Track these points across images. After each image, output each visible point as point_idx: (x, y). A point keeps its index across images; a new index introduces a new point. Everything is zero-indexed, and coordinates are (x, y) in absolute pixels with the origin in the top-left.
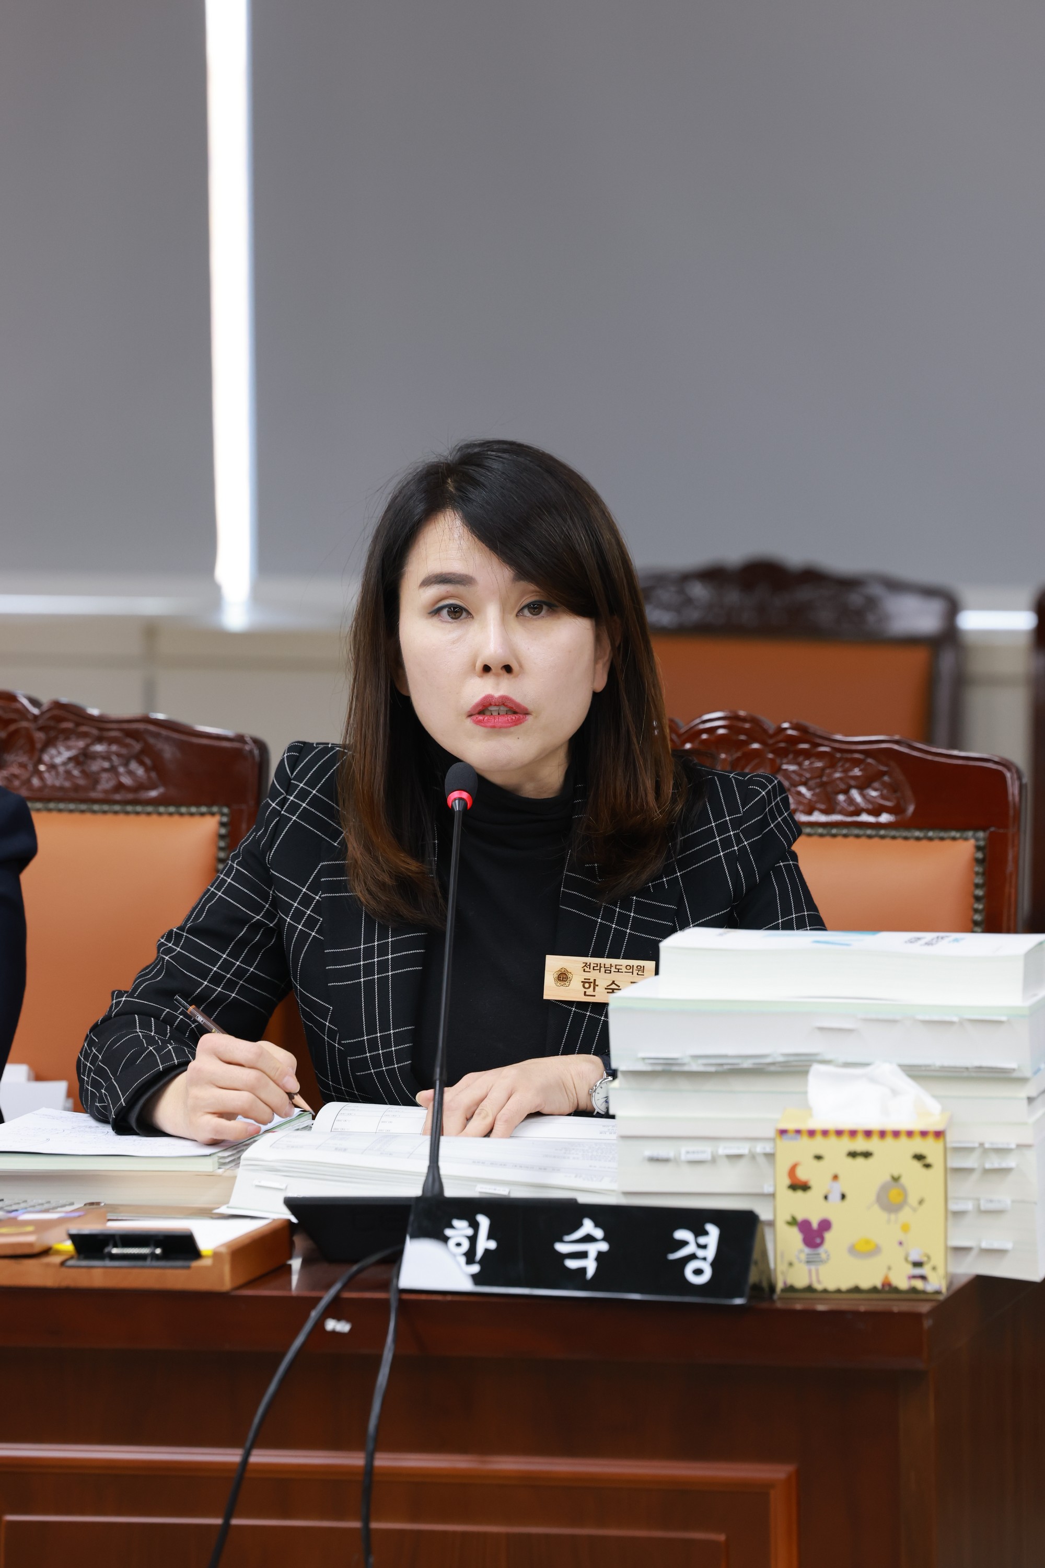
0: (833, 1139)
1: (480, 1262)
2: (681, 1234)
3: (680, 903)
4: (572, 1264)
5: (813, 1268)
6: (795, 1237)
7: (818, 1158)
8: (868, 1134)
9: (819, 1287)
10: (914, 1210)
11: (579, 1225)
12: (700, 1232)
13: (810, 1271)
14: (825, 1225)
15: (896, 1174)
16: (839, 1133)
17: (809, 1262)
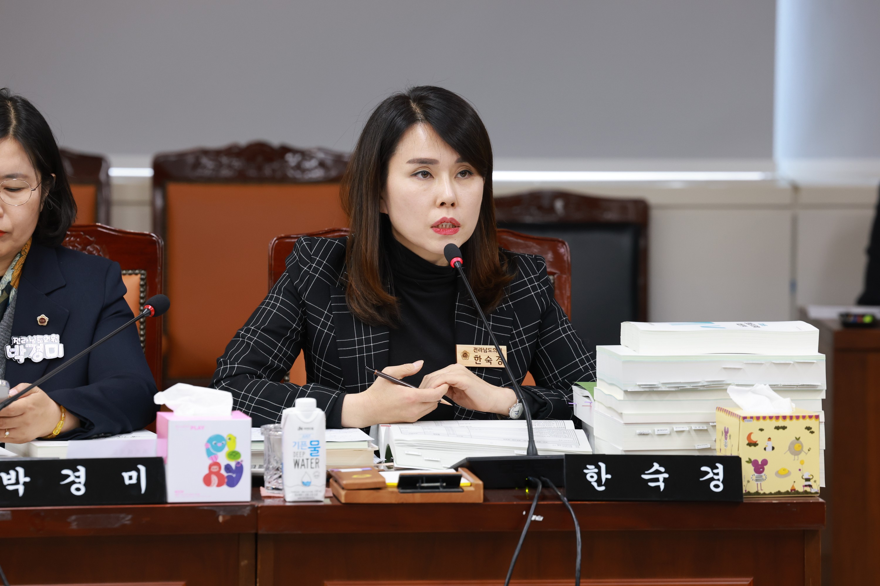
0: (768, 420)
1: (606, 485)
2: (704, 469)
4: (652, 485)
5: (759, 483)
6: (751, 469)
7: (761, 430)
8: (784, 418)
9: (762, 492)
10: (806, 454)
11: (653, 466)
12: (713, 467)
13: (757, 484)
14: (765, 462)
15: (798, 437)
16: (771, 418)
17: (757, 480)
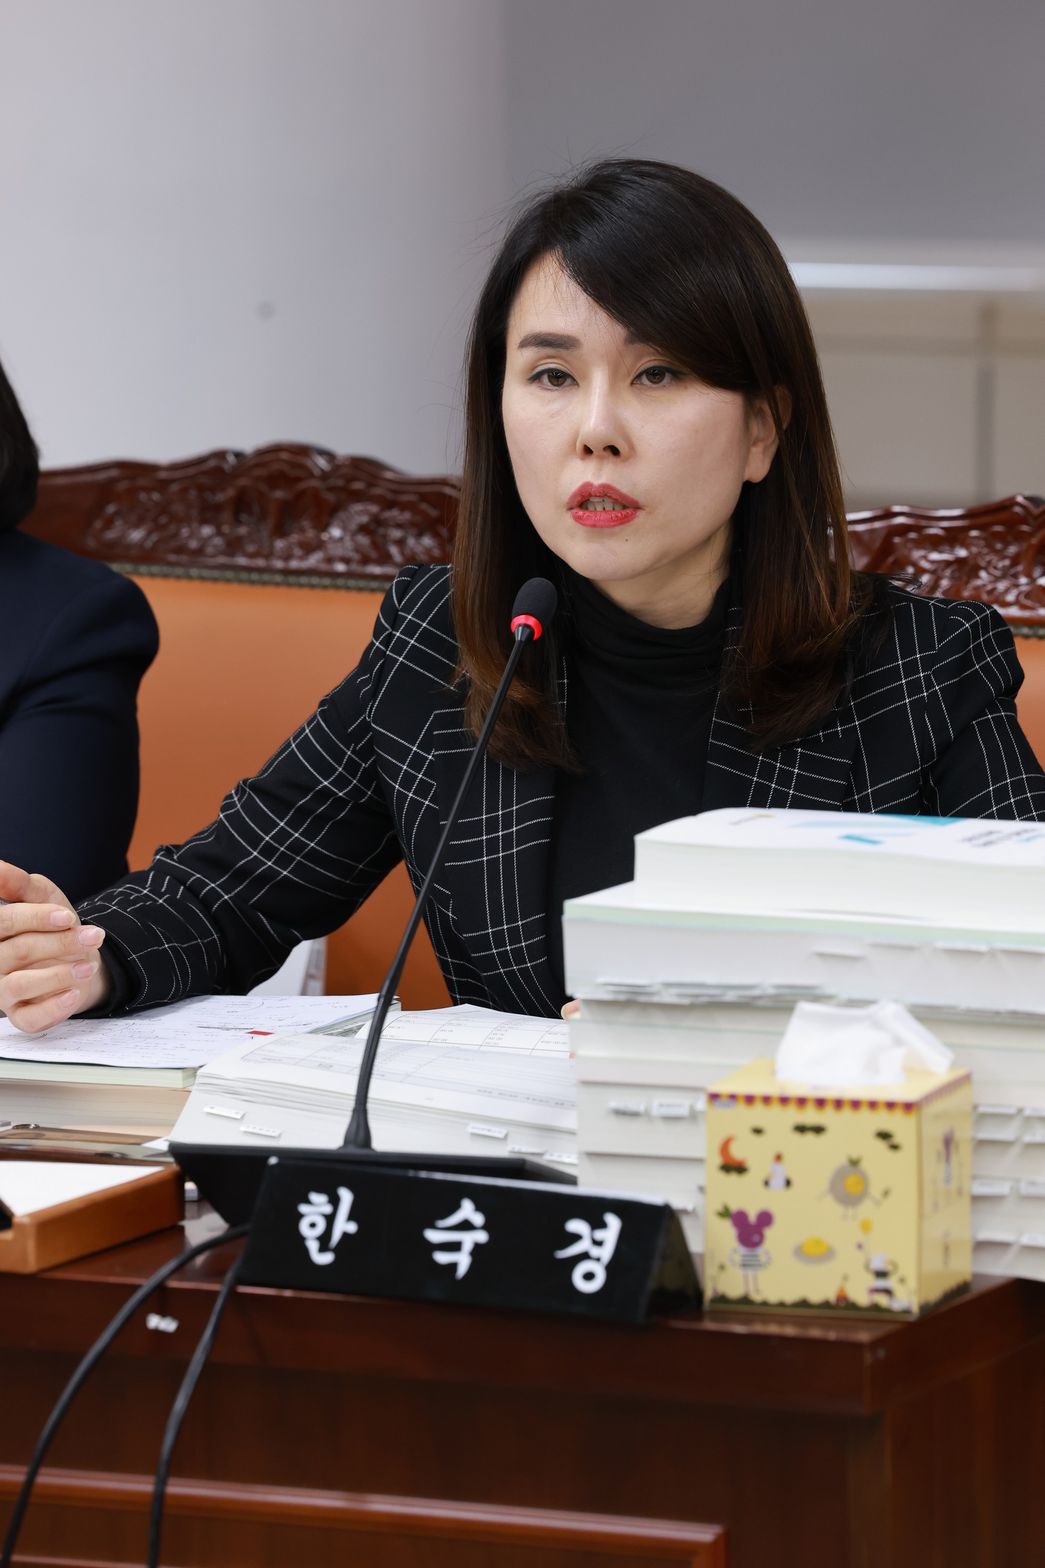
0: (776, 1109)
1: (336, 1250)
2: (576, 1226)
3: (857, 758)
4: (442, 1258)
5: (750, 1273)
6: (728, 1232)
7: (758, 1131)
8: (821, 1103)
9: (757, 1297)
10: (877, 1203)
11: (456, 1207)
12: (598, 1224)
13: (746, 1278)
14: (765, 1219)
15: (855, 1156)
16: (784, 1100)
17: (745, 1265)
